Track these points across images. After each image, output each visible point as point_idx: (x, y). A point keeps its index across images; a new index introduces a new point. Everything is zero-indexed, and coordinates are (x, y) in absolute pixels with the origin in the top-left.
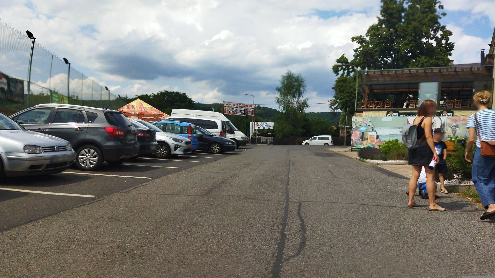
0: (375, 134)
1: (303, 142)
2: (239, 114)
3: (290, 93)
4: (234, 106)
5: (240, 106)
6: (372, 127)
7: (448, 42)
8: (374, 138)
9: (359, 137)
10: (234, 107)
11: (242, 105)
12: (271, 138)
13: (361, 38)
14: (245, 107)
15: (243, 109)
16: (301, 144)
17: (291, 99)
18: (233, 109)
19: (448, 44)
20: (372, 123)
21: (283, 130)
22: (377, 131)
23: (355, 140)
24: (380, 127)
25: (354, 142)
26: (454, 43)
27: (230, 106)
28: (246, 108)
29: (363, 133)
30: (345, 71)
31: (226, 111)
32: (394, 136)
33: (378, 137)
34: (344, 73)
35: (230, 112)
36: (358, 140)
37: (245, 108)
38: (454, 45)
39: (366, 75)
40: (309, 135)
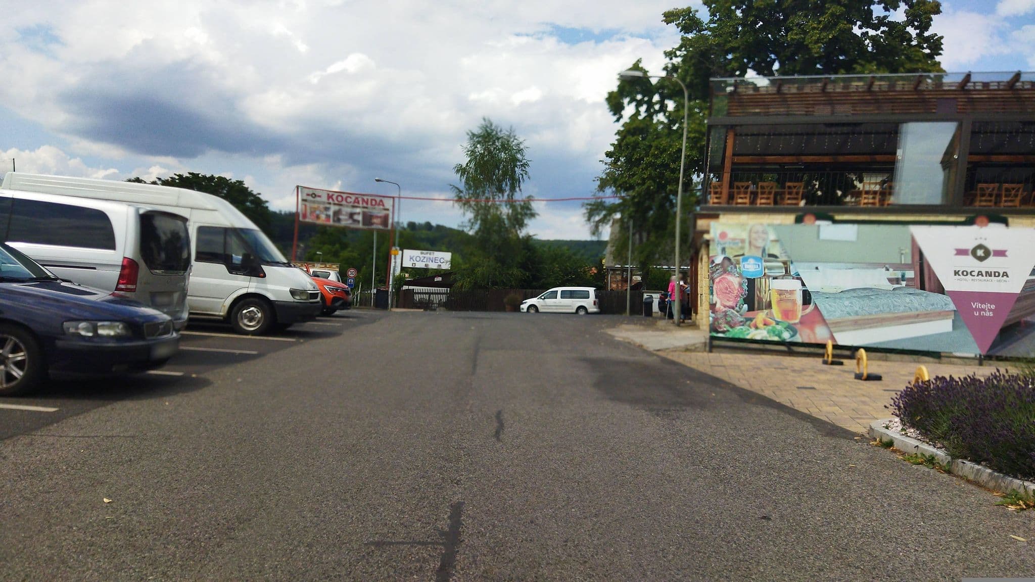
0: (796, 285)
1: (522, 303)
2: (345, 222)
3: (489, 180)
4: (331, 201)
5: (349, 200)
6: (785, 259)
7: (926, 34)
8: (794, 302)
9: (737, 296)
10: (330, 203)
11: (353, 198)
12: (443, 290)
13: (689, 16)
14: (365, 205)
15: (358, 210)
16: (516, 308)
17: (493, 196)
18: (327, 209)
19: (927, 39)
20: (782, 245)
21: (473, 270)
22: (802, 276)
23: (725, 306)
24: (816, 260)
25: (720, 315)
26: (942, 38)
27: (318, 199)
28: (366, 208)
29: (751, 282)
30: (642, 105)
31: (308, 214)
32: (868, 296)
33: (807, 298)
34: (638, 113)
35: (318, 217)
36: (733, 308)
37: (364, 207)
38: (942, 41)
39: (731, 93)
40: (537, 286)
